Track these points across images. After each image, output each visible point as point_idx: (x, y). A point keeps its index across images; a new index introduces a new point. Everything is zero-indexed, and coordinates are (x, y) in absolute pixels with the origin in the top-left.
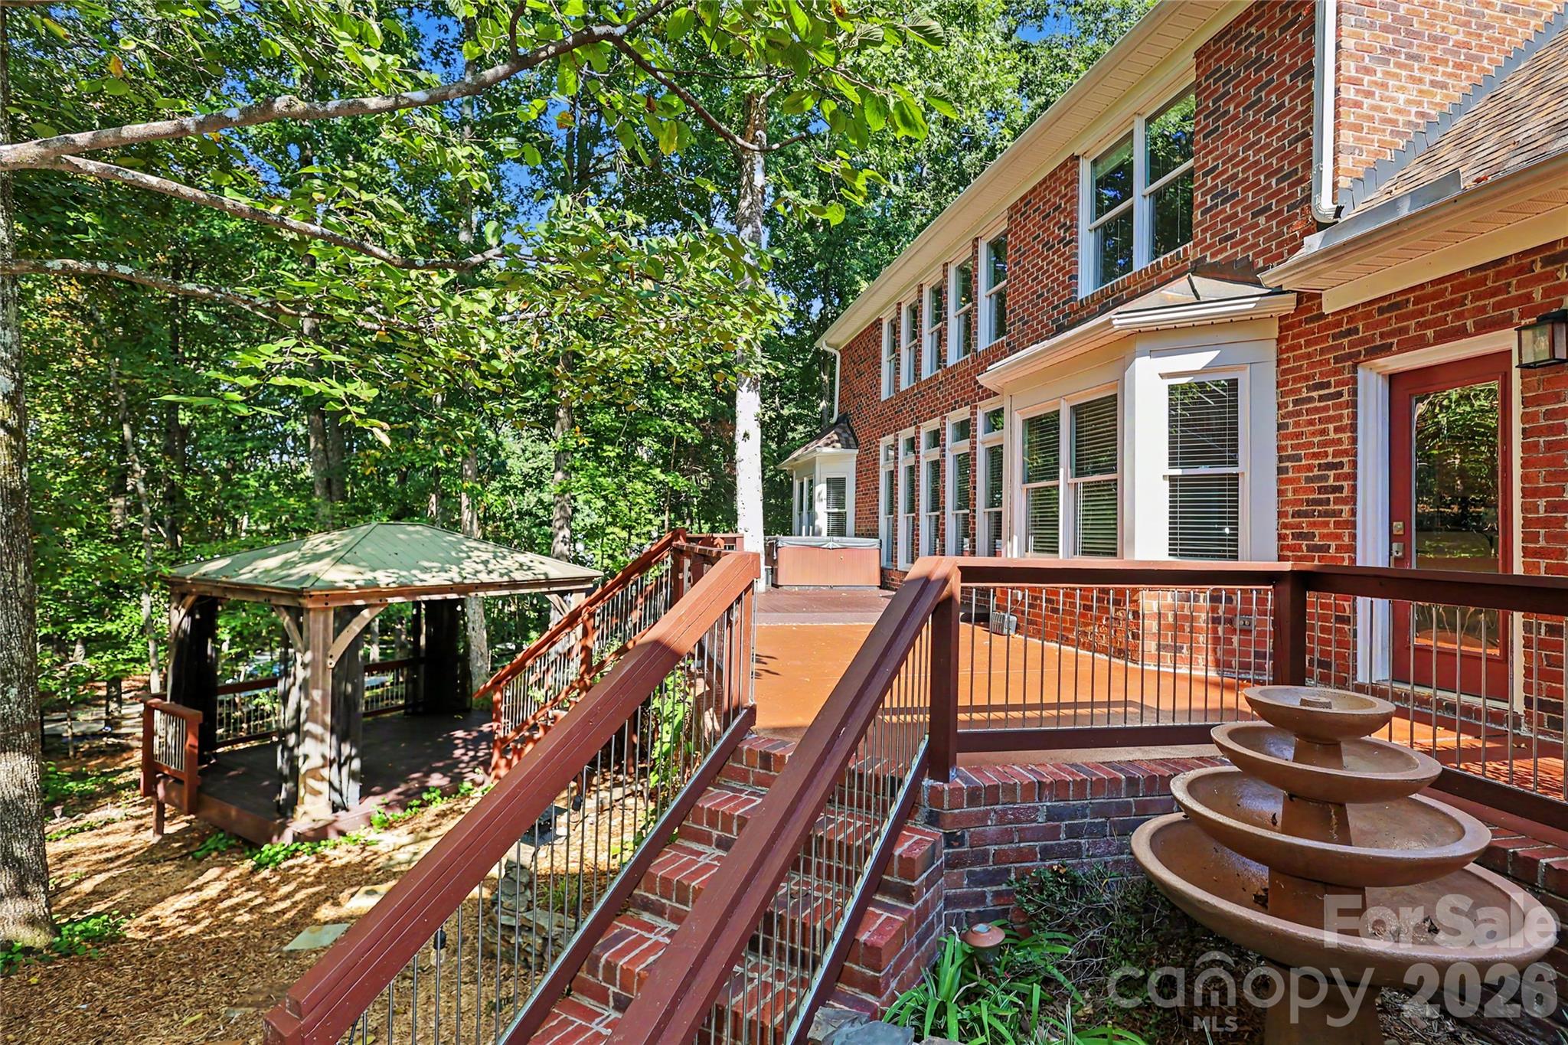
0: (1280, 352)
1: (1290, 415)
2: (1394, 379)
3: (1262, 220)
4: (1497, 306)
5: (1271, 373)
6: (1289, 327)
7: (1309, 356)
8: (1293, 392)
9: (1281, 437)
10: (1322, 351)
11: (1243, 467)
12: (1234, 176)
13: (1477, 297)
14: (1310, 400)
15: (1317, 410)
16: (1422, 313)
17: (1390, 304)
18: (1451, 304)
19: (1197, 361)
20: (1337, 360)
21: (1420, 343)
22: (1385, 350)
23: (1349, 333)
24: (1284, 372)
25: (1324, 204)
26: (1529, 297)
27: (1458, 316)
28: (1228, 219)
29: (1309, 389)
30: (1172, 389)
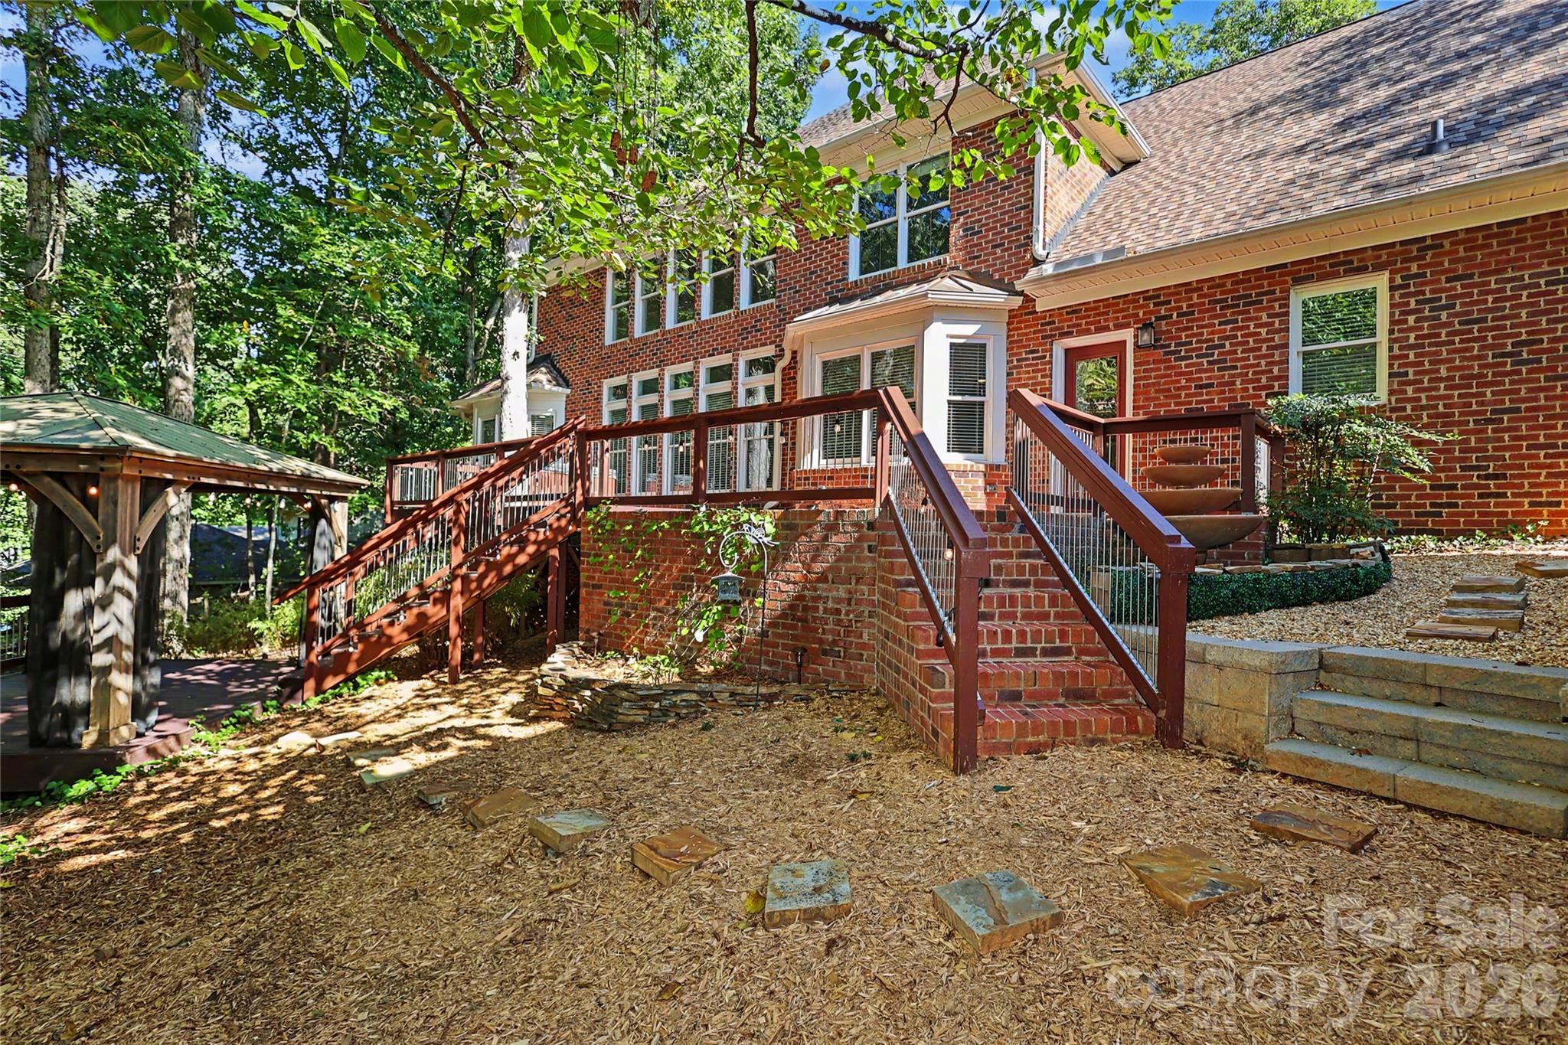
0: (1009, 330)
1: (1015, 367)
2: (1067, 351)
3: (998, 251)
4: (1124, 317)
5: (1004, 343)
6: (1015, 316)
7: (1026, 334)
8: (1016, 354)
9: (1009, 381)
10: (1035, 332)
11: (989, 399)
12: (980, 221)
13: (1115, 312)
14: (1027, 359)
15: (1031, 365)
16: (1089, 317)
17: (1073, 310)
18: (1103, 314)
19: (969, 329)
20: (1043, 338)
21: (1087, 332)
22: (1069, 334)
23: (1050, 323)
24: (1011, 343)
25: (1039, 250)
26: (1137, 315)
27: (1106, 320)
28: (975, 245)
29: (1027, 353)
30: (952, 345)
